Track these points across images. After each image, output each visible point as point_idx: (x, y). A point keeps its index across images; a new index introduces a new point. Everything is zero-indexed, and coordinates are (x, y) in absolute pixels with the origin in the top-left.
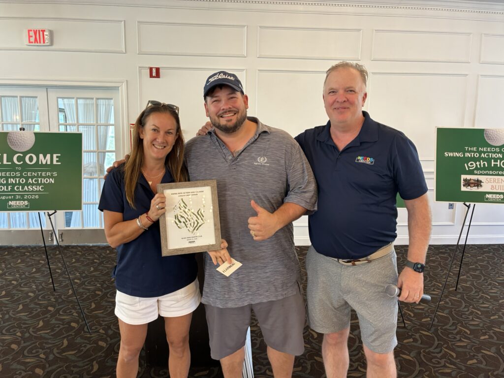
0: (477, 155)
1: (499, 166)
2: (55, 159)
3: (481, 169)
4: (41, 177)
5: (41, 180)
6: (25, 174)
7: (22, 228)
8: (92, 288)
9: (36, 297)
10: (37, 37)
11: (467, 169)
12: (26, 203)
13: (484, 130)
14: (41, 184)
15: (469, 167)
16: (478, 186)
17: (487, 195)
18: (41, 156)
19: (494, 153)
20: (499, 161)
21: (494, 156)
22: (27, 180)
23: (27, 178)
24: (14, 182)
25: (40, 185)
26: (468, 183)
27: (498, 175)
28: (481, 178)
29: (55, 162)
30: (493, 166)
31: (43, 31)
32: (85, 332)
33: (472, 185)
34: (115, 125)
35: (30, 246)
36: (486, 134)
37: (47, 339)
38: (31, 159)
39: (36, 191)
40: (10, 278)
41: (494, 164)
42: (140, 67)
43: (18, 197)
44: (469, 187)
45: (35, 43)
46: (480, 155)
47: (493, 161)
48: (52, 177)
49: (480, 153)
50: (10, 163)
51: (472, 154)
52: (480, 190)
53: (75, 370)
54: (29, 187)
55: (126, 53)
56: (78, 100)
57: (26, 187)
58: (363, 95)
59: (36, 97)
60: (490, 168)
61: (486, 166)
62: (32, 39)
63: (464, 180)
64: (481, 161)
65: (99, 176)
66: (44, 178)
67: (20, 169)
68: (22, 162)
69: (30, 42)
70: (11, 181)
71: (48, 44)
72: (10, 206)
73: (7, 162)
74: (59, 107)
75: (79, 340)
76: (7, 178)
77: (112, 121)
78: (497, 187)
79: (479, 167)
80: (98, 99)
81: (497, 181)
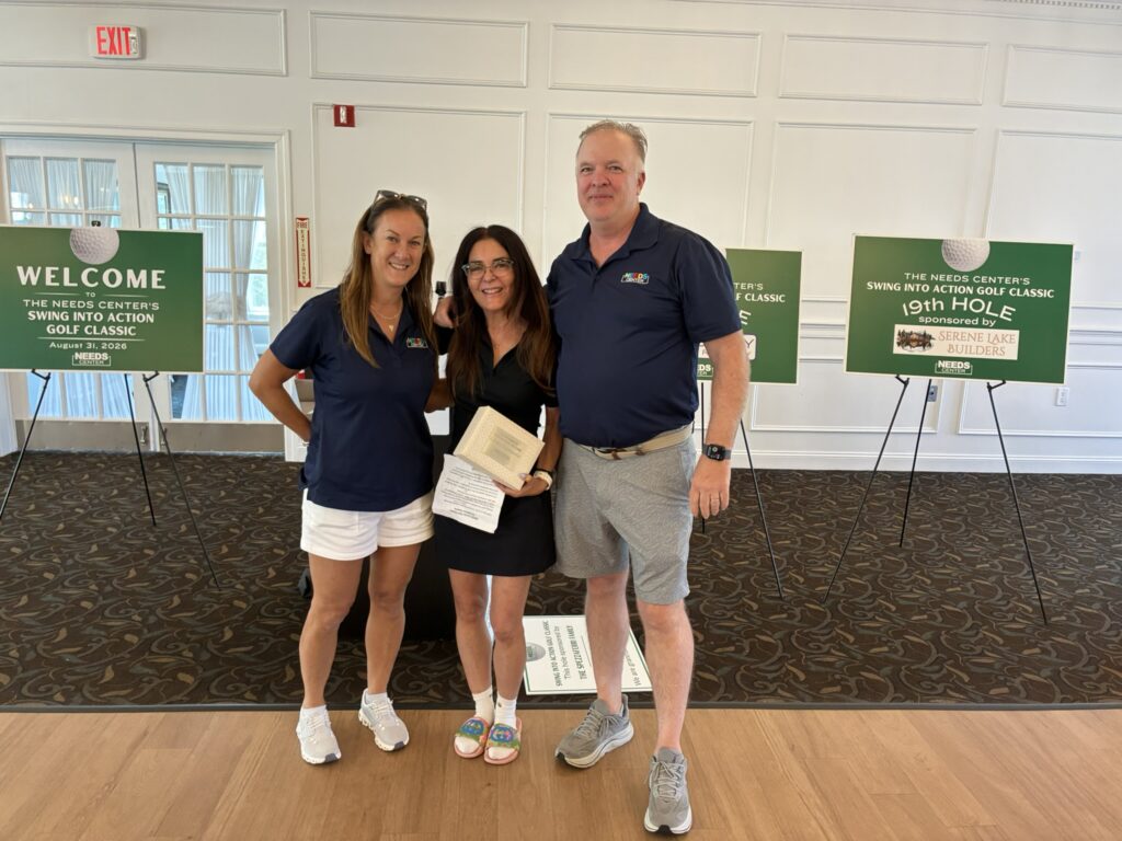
0: (926, 288)
1: (965, 309)
2: (155, 279)
3: (932, 314)
4: (131, 310)
5: (131, 317)
6: (102, 305)
7: (89, 418)
8: (223, 523)
9: (123, 533)
10: (115, 41)
11: (907, 314)
12: (105, 356)
13: (941, 241)
14: (131, 324)
15: (909, 310)
16: (924, 345)
17: (940, 362)
18: (130, 273)
19: (959, 284)
20: (966, 299)
21: (957, 290)
22: (106, 317)
23: (106, 313)
24: (83, 319)
25: (129, 325)
26: (906, 340)
27: (964, 325)
28: (930, 330)
29: (154, 285)
30: (954, 308)
31: (127, 30)
32: (209, 587)
33: (914, 344)
34: (269, 221)
35: (104, 453)
36: (945, 248)
37: (145, 595)
38: (112, 278)
39: (123, 336)
40: (71, 503)
41: (957, 306)
42: (315, 105)
43: (90, 346)
44: (908, 347)
45: (111, 53)
46: (932, 288)
47: (955, 299)
48: (150, 311)
49: (932, 284)
50: (76, 285)
51: (918, 285)
52: (928, 352)
53: (194, 637)
54: (110, 329)
55: (287, 75)
56: (195, 168)
57: (104, 328)
58: (637, 176)
59: (113, 161)
60: (948, 313)
61: (942, 308)
62: (106, 46)
63: (899, 334)
64: (934, 300)
65: (236, 319)
66: (137, 312)
67: (93, 295)
68: (96, 284)
69: (100, 52)
70: (78, 316)
71: (137, 56)
72: (77, 361)
73: (71, 282)
74: (158, 180)
75: (199, 598)
76: (71, 312)
77: (262, 213)
78: (960, 347)
79: (928, 310)
80: (233, 166)
81: (959, 337)
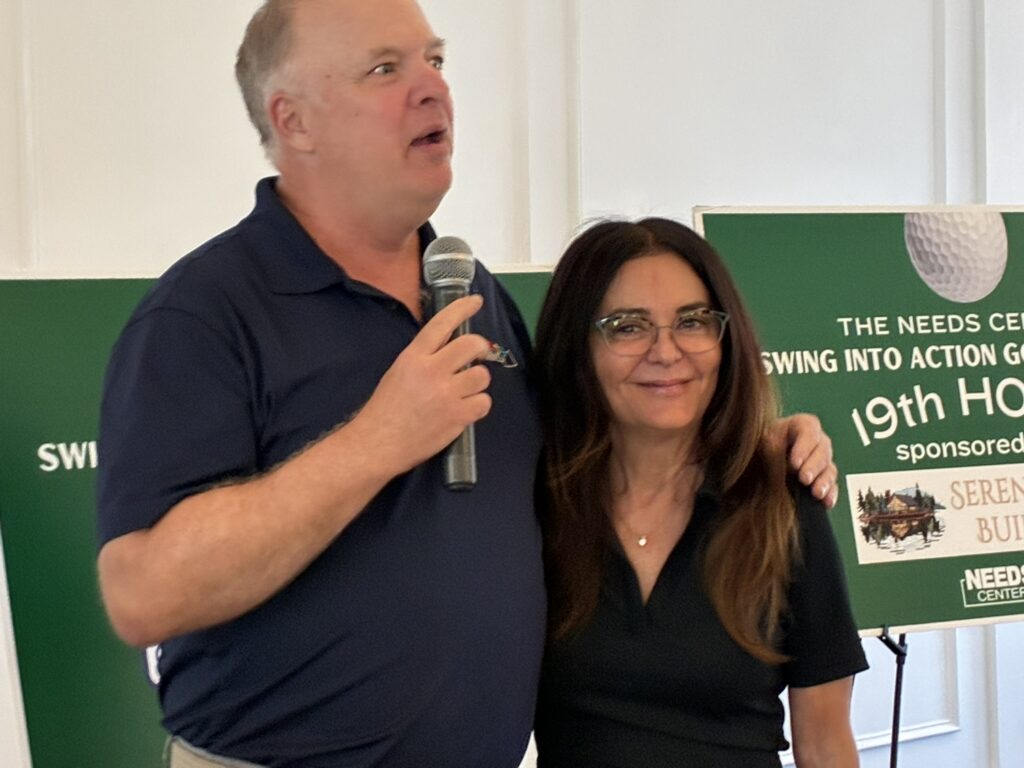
0: (894, 359)
1: (990, 411)
3: (925, 434)
11: (866, 442)
16: (924, 530)
17: (968, 573)
20: (986, 381)
26: (882, 519)
28: (927, 482)
30: (966, 411)
33: (900, 527)
36: (913, 239)
44: (890, 540)
46: (907, 356)
47: (961, 382)
51: (875, 351)
52: (936, 548)
60: (956, 425)
61: (943, 414)
63: (862, 504)
64: (917, 389)
78: (1001, 522)
79: (911, 423)
81: (995, 493)
